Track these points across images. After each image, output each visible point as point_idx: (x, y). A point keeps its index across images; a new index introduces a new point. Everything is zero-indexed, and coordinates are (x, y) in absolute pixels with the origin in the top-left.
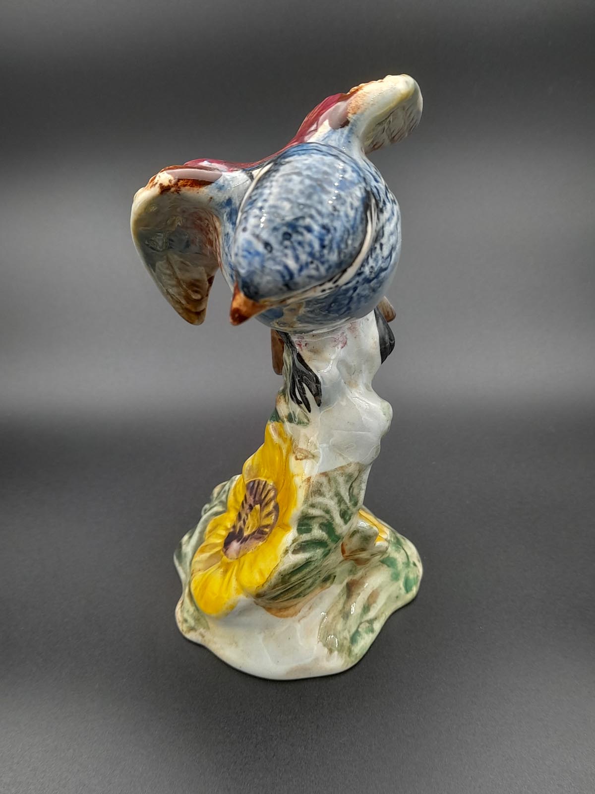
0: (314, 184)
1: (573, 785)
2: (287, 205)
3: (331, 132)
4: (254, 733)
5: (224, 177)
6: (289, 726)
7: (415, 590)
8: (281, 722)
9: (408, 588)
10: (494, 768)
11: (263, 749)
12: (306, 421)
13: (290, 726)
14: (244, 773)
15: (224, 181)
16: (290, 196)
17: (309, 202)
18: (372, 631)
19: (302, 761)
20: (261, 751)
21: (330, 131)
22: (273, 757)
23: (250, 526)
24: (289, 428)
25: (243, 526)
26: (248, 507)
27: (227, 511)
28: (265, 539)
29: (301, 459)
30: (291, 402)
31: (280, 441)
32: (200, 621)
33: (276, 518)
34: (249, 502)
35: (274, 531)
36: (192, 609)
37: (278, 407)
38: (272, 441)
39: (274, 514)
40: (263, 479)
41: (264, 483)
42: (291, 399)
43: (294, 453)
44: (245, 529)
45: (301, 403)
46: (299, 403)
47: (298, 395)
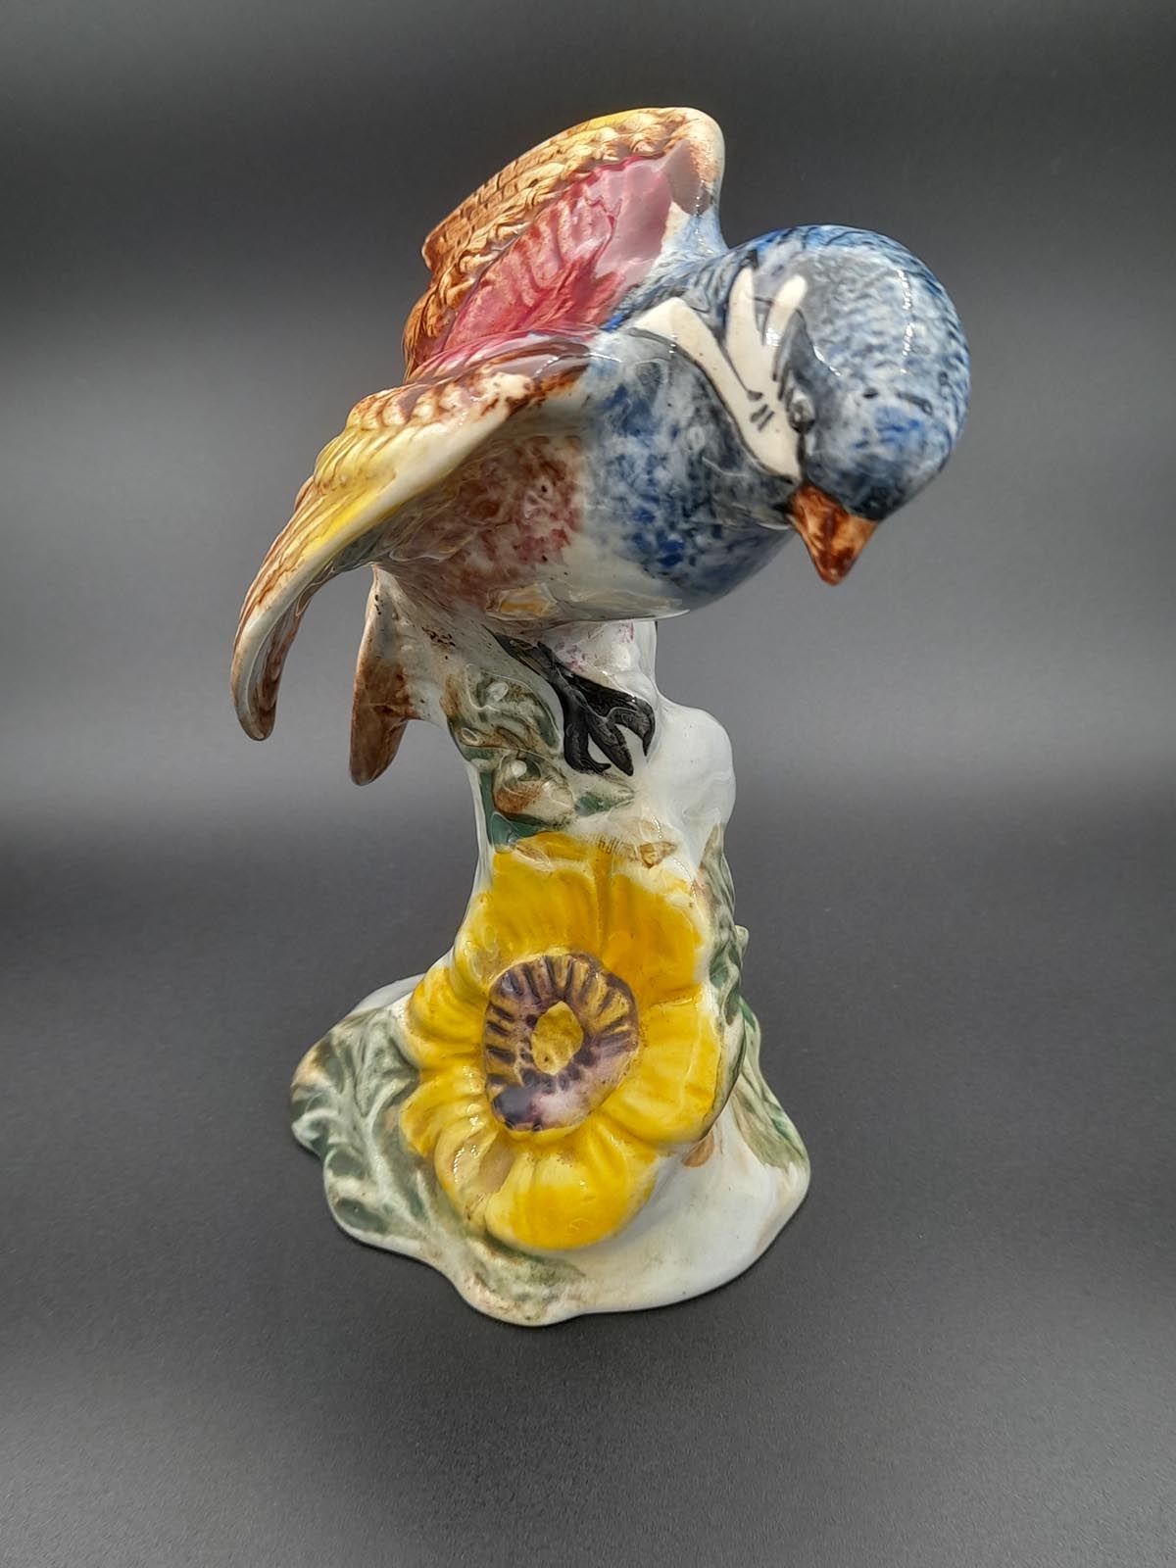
1: (1101, 1548)
4: (474, 1453)
6: (542, 1438)
8: (525, 1431)
10: (946, 1518)
11: (490, 1485)
12: (626, 794)
13: (545, 1439)
14: (452, 1533)
19: (568, 1509)
20: (488, 1489)
22: (512, 1500)
23: (552, 1053)
24: (588, 826)
25: (527, 1066)
26: (522, 1025)
27: (431, 1071)
28: (637, 1043)
29: (658, 863)
30: (575, 779)
31: (562, 865)
32: (557, 1275)
33: (631, 998)
34: (525, 1014)
35: (641, 1019)
36: (525, 1268)
37: (531, 805)
38: (532, 876)
39: (619, 994)
40: (530, 957)
41: (542, 962)
42: (575, 772)
43: (632, 860)
44: (539, 1067)
45: (608, 766)
46: (599, 769)
47: (597, 755)
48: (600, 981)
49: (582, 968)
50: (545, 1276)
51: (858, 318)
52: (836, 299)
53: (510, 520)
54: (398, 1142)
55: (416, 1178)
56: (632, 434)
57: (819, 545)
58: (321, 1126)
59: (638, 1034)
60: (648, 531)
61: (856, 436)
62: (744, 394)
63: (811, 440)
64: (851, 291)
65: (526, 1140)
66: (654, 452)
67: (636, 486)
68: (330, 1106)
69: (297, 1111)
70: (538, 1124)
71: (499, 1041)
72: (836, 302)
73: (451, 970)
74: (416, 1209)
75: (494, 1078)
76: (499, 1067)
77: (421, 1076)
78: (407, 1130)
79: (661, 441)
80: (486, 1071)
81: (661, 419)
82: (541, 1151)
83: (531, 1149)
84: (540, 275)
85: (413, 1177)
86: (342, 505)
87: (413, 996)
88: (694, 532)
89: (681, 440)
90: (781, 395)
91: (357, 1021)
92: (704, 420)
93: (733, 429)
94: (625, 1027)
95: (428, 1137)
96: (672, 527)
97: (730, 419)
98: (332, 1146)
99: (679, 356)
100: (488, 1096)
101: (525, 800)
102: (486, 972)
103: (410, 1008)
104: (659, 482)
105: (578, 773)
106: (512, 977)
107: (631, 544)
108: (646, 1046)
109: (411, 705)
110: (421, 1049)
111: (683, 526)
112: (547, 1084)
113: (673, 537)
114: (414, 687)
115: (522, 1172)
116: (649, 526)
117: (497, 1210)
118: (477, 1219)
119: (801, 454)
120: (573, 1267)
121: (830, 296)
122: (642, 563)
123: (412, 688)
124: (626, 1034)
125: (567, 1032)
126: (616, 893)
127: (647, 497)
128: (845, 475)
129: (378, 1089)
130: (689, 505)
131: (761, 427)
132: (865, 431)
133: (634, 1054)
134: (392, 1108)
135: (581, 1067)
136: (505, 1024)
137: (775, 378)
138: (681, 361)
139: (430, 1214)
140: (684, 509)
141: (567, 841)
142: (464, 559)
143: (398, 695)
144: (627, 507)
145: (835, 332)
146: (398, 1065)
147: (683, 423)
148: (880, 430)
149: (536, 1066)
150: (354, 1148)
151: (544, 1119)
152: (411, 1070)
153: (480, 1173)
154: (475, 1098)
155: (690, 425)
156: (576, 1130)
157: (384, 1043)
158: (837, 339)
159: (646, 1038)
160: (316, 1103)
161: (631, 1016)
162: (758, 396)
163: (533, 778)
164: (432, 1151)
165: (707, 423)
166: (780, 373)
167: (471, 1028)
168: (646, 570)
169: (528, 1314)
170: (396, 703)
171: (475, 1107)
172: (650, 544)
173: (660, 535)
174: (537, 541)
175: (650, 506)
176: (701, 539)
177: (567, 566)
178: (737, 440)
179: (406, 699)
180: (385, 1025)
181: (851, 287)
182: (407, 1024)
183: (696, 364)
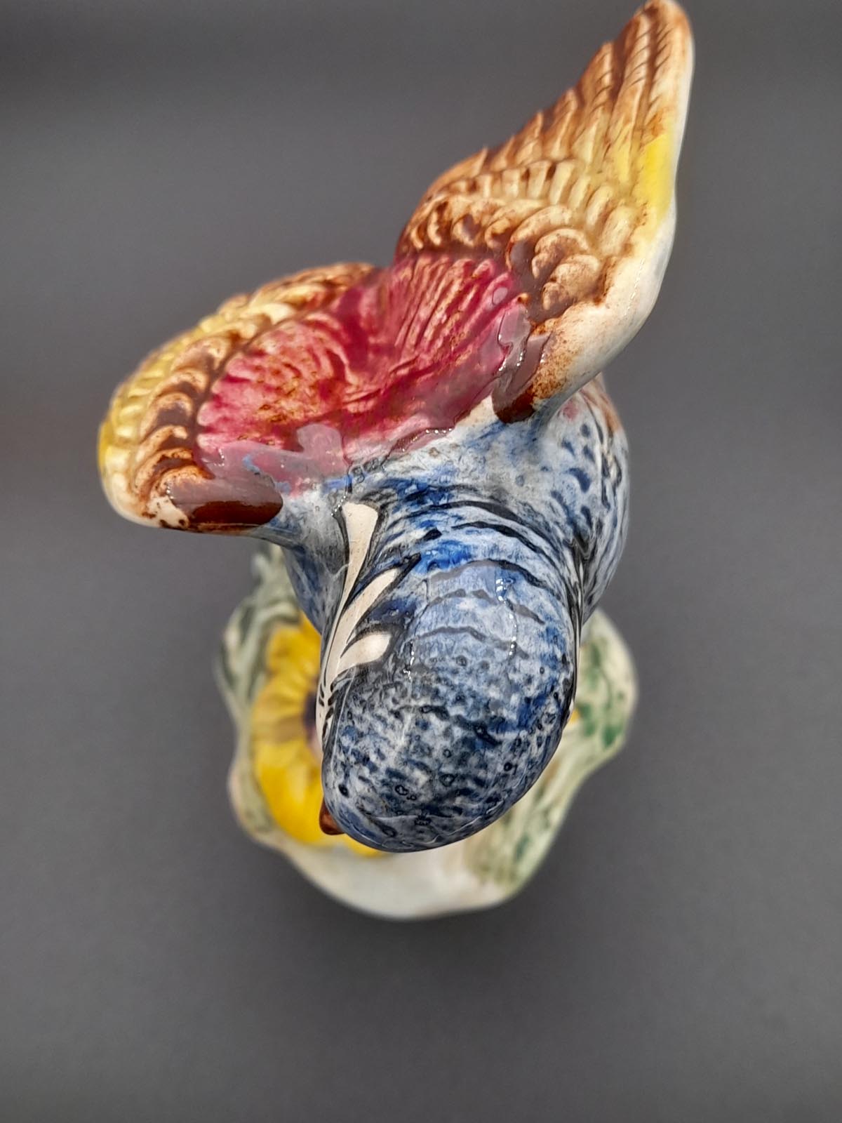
0: (472, 735)
2: (421, 777)
3: (497, 426)
5: (287, 511)
7: (619, 741)
9: (609, 738)
15: (288, 519)
16: (426, 760)
17: (461, 770)
18: (547, 825)
21: (497, 423)
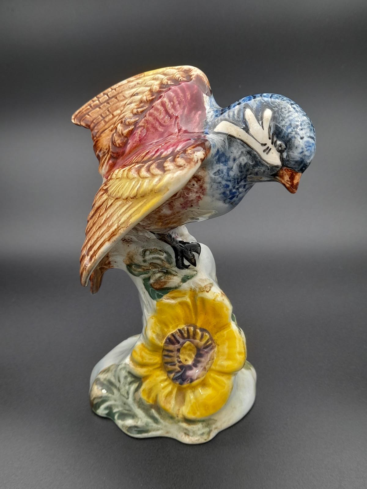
12: (195, 272)
23: (187, 358)
24: (185, 286)
25: (180, 364)
26: (176, 353)
27: (146, 377)
28: (215, 346)
29: (210, 290)
30: (180, 272)
31: (179, 300)
32: (209, 423)
33: (209, 333)
34: (176, 349)
35: (214, 338)
36: (200, 426)
37: (168, 284)
38: (170, 306)
39: (205, 333)
40: (173, 331)
41: (178, 331)
42: (180, 270)
43: (202, 292)
44: (184, 363)
45: (189, 265)
46: (187, 267)
47: (186, 263)
48: (198, 331)
49: (192, 329)
50: (206, 425)
51: (291, 118)
52: (282, 114)
53: (180, 197)
54: (142, 403)
55: (152, 412)
56: (221, 163)
57: (289, 183)
58: (110, 408)
59: (215, 343)
60: (227, 190)
61: (300, 150)
62: (260, 145)
63: (285, 155)
64: (286, 111)
65: (188, 387)
66: (229, 167)
67: (224, 178)
68: (111, 400)
69: (98, 406)
70: (192, 380)
71: (169, 359)
72: (283, 114)
73: (144, 343)
74: (156, 421)
75: (170, 372)
76: (170, 367)
77: (143, 380)
78: (144, 397)
79: (230, 163)
80: (166, 371)
81: (230, 157)
82: (194, 388)
83: (190, 389)
84: (163, 121)
85: (151, 412)
86: (144, 203)
87: (131, 355)
88: (239, 188)
89: (237, 162)
90: (272, 143)
91: (106, 371)
92: (245, 155)
93: (257, 155)
94: (210, 342)
95: (153, 398)
96: (234, 188)
97: (255, 153)
98: (116, 413)
99: (231, 138)
100: (170, 378)
101: (165, 283)
102: (161, 340)
103: (132, 360)
104: (231, 175)
105: (181, 270)
106: (169, 339)
107: (222, 195)
108: (218, 346)
109: (111, 264)
110: (140, 371)
111: (237, 187)
112: (190, 368)
113: (234, 191)
114: (113, 258)
115: (190, 396)
116: (228, 189)
117: (186, 411)
118: (180, 416)
119: (282, 159)
120: (213, 419)
121: (280, 113)
122: (224, 200)
123: (112, 259)
124: (211, 344)
125: (190, 350)
126: (198, 303)
127: (227, 180)
128: (296, 162)
129: (129, 388)
130: (239, 180)
131: (267, 153)
132: (302, 148)
133: (216, 349)
134: (136, 393)
135: (199, 359)
136: (171, 354)
137: (270, 138)
138: (233, 139)
139: (161, 421)
140: (238, 182)
141: (180, 292)
142: (160, 212)
143: (106, 262)
144: (221, 185)
145: (286, 123)
146: (133, 379)
147: (237, 157)
148: (306, 148)
149: (183, 363)
150: (126, 410)
151: (193, 378)
152: (138, 379)
153: (176, 402)
154: (165, 380)
155: (240, 157)
156: (205, 378)
157: (127, 374)
158: (287, 124)
159: (218, 343)
160: (104, 401)
161: (211, 338)
162: (265, 145)
163: (167, 276)
164: (156, 401)
165: (247, 155)
166: (271, 137)
167: (157, 359)
168: (224, 202)
169: (205, 438)
170: (106, 265)
171: (166, 383)
172: (227, 194)
173: (231, 191)
174: (190, 201)
175: (229, 183)
176: (240, 190)
177: (199, 206)
178: (259, 158)
179: (109, 263)
180: (124, 368)
181: (285, 110)
182: (133, 365)
183: (239, 139)
